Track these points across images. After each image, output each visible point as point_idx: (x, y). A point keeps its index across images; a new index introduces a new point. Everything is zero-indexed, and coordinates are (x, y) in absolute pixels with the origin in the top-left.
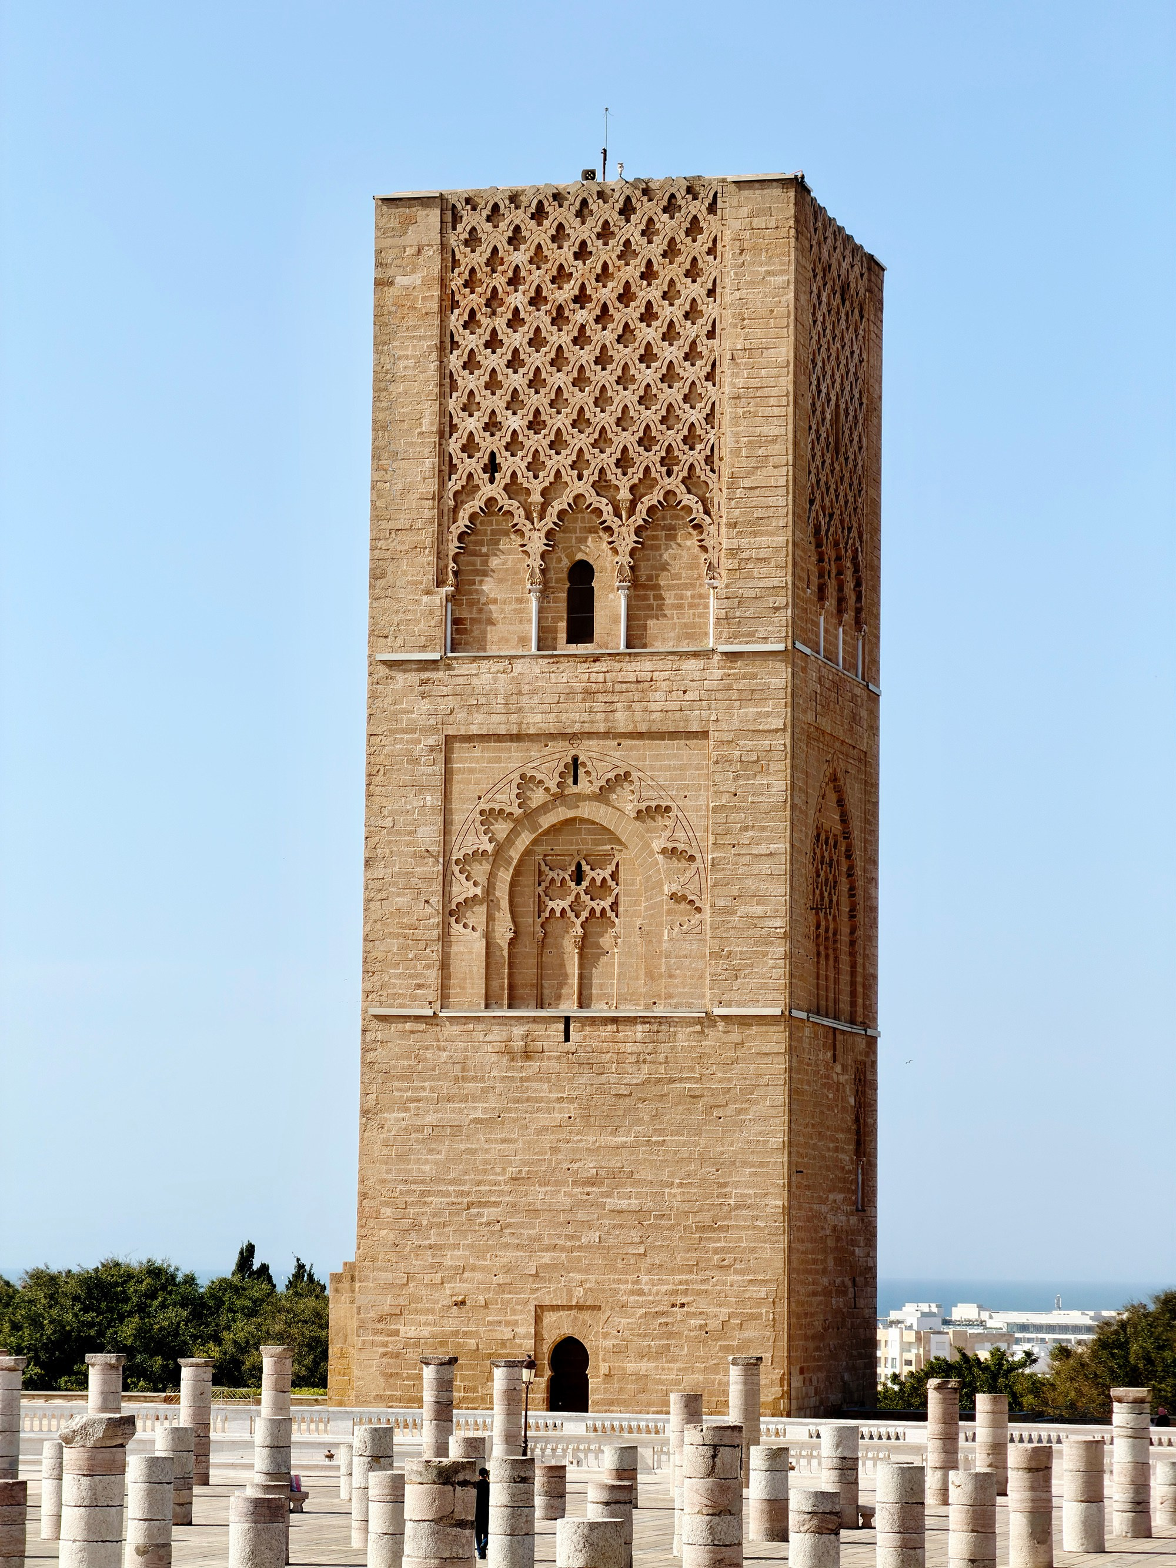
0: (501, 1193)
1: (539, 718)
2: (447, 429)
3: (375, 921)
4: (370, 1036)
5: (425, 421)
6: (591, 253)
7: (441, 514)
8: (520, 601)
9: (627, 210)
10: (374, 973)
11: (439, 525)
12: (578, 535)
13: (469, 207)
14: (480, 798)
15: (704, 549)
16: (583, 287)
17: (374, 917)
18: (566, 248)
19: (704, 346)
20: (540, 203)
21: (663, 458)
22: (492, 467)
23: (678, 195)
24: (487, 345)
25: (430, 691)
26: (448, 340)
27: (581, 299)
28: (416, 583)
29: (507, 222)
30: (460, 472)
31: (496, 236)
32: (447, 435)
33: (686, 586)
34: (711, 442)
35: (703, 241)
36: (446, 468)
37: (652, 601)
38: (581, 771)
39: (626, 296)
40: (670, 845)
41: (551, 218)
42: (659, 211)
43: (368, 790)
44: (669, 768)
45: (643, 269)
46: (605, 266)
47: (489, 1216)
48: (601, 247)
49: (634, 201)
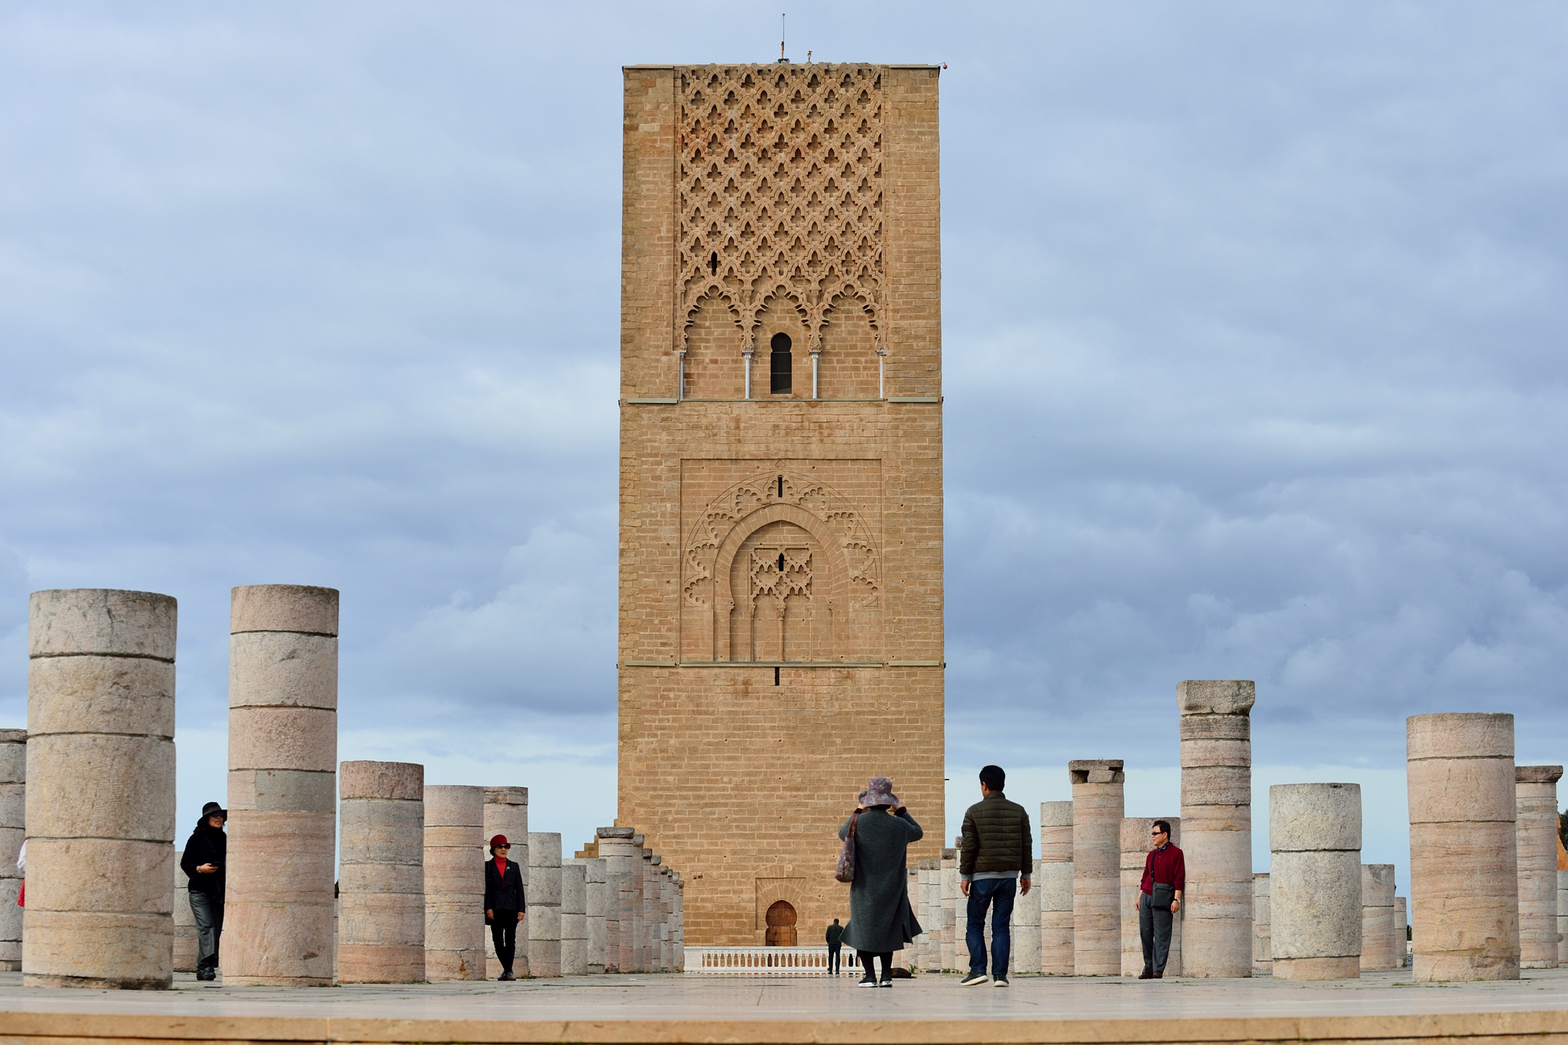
0: (729, 797)
1: (753, 447)
2: (679, 235)
3: (629, 596)
4: (625, 681)
5: (664, 229)
6: (787, 113)
7: (675, 297)
8: (735, 361)
9: (814, 82)
10: (627, 634)
11: (674, 304)
12: (779, 314)
13: (695, 77)
14: (707, 505)
15: (875, 327)
16: (781, 137)
17: (628, 593)
18: (768, 109)
19: (873, 182)
20: (748, 76)
21: (843, 261)
22: (714, 263)
23: (851, 75)
24: (709, 175)
25: (669, 426)
26: (679, 171)
27: (780, 144)
28: (657, 347)
29: (724, 88)
30: (690, 266)
31: (716, 96)
32: (679, 240)
33: (861, 354)
34: (879, 251)
35: (870, 109)
36: (679, 263)
37: (835, 364)
38: (784, 486)
39: (813, 143)
40: (853, 542)
41: (757, 87)
42: (838, 85)
43: (621, 499)
44: (851, 485)
45: (826, 126)
46: (798, 122)
47: (719, 814)
48: (794, 109)
49: (819, 78)
